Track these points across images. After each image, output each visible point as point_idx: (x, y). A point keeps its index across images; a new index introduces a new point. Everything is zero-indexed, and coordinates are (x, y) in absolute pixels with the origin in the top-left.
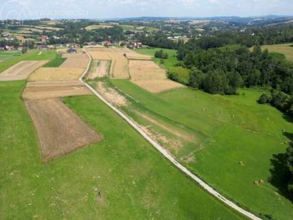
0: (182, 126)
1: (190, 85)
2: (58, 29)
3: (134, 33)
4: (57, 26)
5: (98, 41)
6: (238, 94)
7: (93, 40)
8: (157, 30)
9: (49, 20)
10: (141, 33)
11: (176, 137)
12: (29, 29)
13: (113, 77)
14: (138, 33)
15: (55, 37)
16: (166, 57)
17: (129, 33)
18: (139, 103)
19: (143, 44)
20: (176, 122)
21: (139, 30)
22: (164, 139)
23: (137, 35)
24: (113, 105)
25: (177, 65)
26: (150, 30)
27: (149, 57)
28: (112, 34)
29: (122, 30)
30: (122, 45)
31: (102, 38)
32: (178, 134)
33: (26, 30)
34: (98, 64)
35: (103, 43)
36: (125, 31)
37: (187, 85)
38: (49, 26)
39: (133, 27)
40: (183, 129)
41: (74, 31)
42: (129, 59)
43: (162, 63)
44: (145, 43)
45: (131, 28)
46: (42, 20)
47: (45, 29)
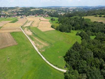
0: (46, 41)
1: (57, 29)
2: (21, 10)
3: (47, 12)
4: (21, 9)
5: (33, 14)
6: (71, 32)
7: (32, 14)
8: (56, 11)
9: (18, 7)
10: (50, 12)
11: (42, 44)
12: (11, 10)
13: (32, 26)
14: (49, 12)
15: (19, 13)
16: (54, 20)
17: (45, 12)
18: (36, 35)
19: (49, 16)
20: (45, 40)
21: (49, 11)
22: (38, 45)
23: (48, 13)
24: (27, 35)
25: (57, 23)
26: (53, 11)
27: (48, 20)
28: (39, 12)
29: (43, 11)
30: (41, 16)
31: (35, 13)
32: (43, 44)
33: (10, 11)
34: (29, 22)
35: (35, 15)
36: (44, 11)
37: (56, 29)
38: (18, 9)
39: (47, 10)
40: (46, 42)
41: (26, 11)
42: (41, 21)
43: (52, 22)
44: (50, 15)
45: (46, 10)
46: (16, 7)
47: (17, 10)
